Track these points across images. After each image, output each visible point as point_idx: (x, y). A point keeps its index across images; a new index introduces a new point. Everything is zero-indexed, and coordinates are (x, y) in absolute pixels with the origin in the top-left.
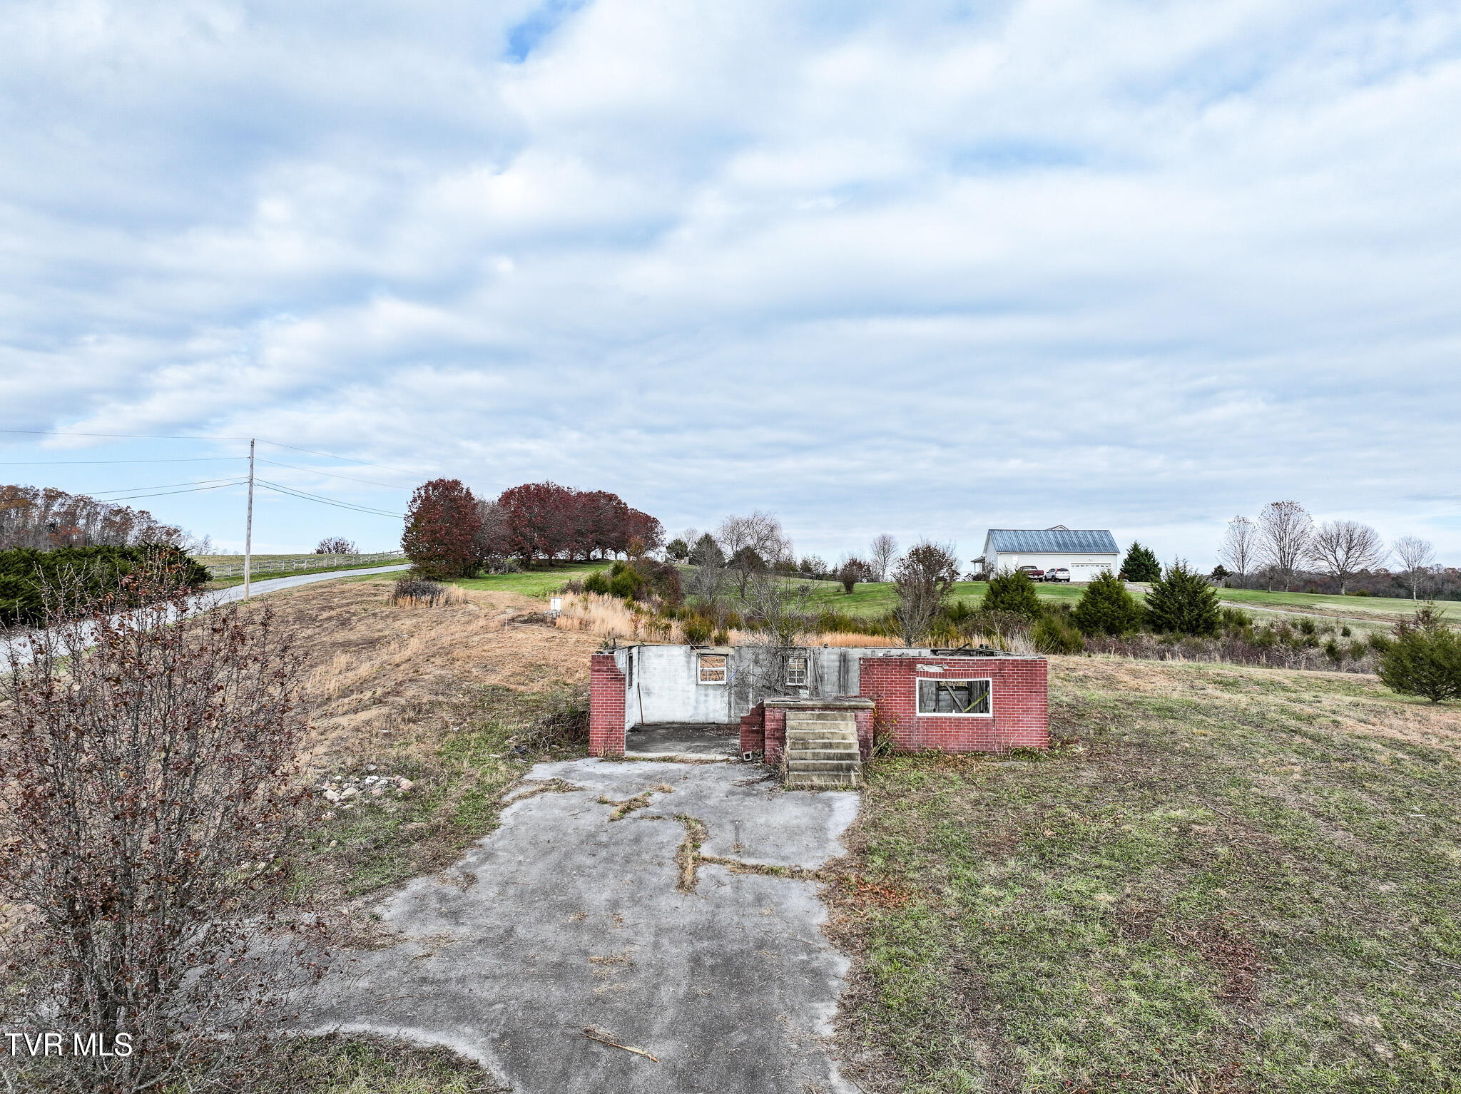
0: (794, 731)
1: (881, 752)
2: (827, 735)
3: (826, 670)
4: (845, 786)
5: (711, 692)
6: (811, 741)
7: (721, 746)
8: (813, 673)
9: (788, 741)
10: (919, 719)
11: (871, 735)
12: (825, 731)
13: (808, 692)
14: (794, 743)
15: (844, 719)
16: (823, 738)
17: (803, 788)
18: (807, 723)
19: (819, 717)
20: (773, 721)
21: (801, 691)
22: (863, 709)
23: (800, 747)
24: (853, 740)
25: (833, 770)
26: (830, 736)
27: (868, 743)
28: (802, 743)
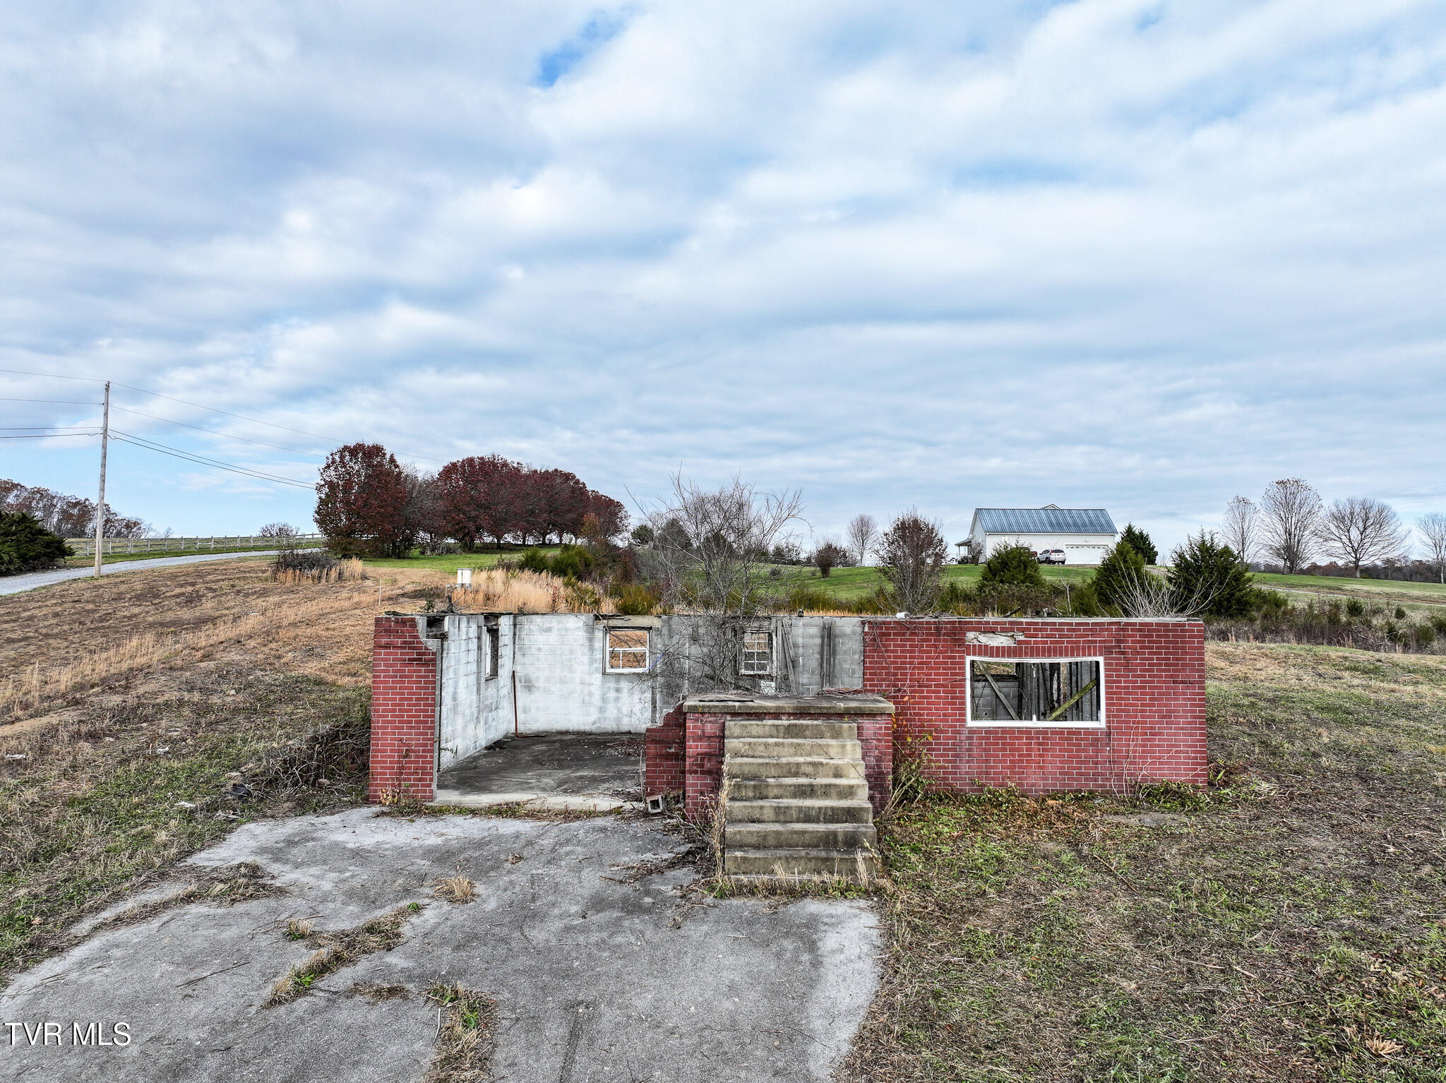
0: (739, 760)
1: (907, 798)
2: (804, 769)
3: (801, 650)
4: (843, 885)
5: (625, 685)
6: (771, 781)
7: (621, 777)
8: (781, 656)
9: (726, 782)
10: (972, 731)
11: (888, 765)
12: (801, 760)
13: (773, 684)
14: (738, 787)
15: (837, 735)
16: (796, 775)
17: (752, 891)
18: (766, 745)
19: (790, 732)
20: (700, 739)
21: (763, 683)
22: (872, 715)
23: (751, 794)
24: (856, 778)
25: (817, 846)
26: (809, 770)
27: (884, 779)
28: (754, 785)
